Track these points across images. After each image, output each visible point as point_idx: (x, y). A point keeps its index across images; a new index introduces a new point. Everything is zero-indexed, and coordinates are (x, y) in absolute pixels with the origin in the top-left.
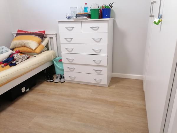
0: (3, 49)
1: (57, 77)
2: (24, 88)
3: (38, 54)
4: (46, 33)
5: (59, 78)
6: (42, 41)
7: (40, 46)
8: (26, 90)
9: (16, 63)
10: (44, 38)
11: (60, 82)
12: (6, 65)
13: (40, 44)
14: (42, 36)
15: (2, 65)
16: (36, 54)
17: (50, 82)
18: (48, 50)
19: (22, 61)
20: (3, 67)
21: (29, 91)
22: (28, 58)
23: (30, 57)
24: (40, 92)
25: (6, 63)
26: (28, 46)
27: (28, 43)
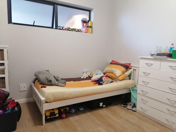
0: (98, 72)
1: (131, 105)
2: (102, 103)
3: (120, 81)
4: (131, 65)
5: (132, 106)
6: (126, 71)
7: (124, 75)
8: (103, 105)
9: (103, 84)
10: (128, 69)
11: (132, 110)
12: (96, 83)
13: (123, 73)
14: (127, 67)
15: (94, 83)
16: (118, 80)
17: (123, 106)
18: (130, 79)
19: (107, 83)
20: (94, 84)
21: (105, 107)
22: (112, 82)
23: (113, 81)
24: (112, 111)
25: (97, 82)
26: (114, 73)
27: (115, 71)
